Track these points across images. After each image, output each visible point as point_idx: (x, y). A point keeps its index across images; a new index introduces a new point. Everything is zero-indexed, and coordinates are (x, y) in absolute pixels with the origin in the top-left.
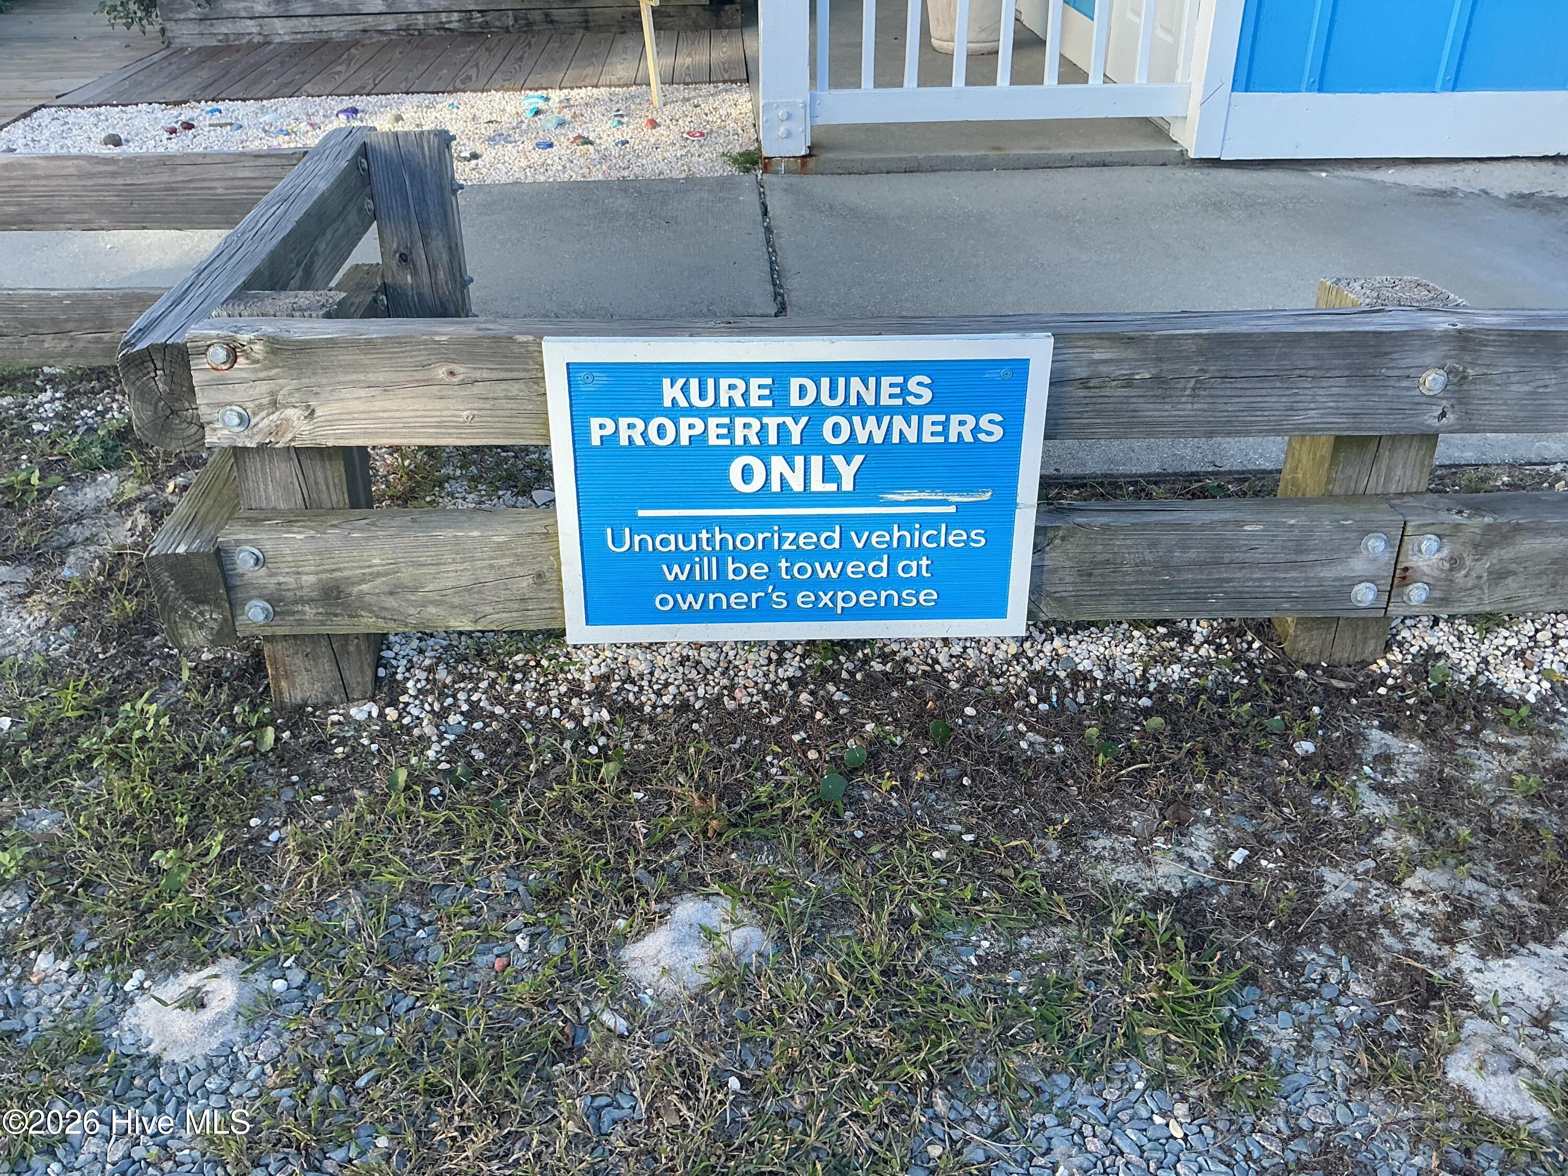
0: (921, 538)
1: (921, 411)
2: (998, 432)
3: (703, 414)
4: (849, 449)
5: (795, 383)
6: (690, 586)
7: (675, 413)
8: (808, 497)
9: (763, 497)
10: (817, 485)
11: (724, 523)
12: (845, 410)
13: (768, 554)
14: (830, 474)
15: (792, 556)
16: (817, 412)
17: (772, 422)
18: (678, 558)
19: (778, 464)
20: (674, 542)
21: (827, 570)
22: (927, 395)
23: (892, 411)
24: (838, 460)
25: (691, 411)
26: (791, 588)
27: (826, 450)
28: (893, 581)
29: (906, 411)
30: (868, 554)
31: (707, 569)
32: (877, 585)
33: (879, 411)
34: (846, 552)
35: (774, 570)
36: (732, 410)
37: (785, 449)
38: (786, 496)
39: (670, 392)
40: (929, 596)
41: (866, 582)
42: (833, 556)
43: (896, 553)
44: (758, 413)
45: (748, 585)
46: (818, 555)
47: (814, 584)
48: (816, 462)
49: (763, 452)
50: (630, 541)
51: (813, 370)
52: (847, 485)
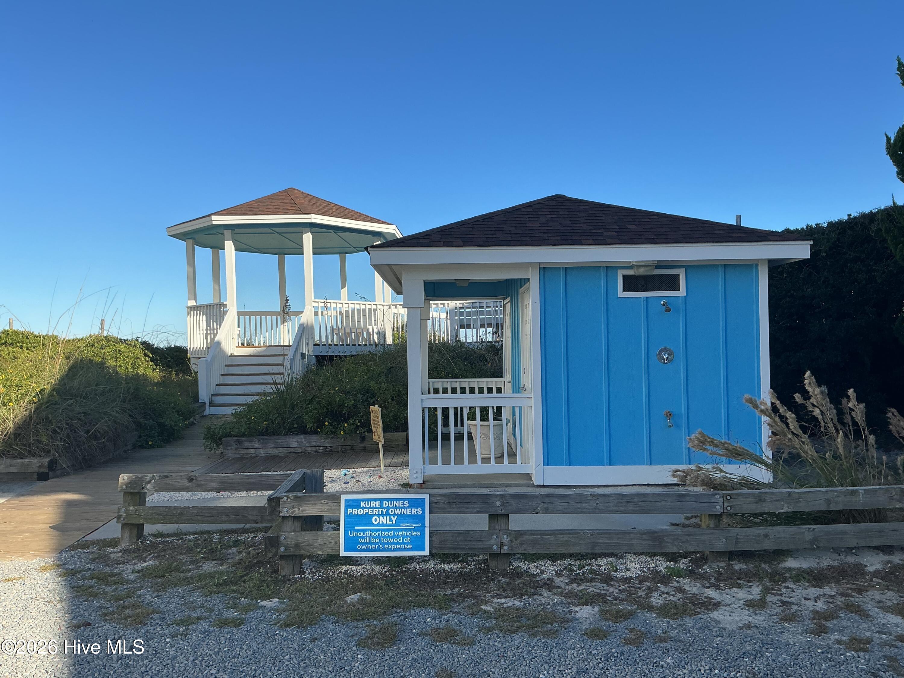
0: (408, 534)
1: (407, 508)
2: (421, 512)
3: (368, 508)
4: (394, 515)
5: (384, 502)
6: (365, 543)
7: (363, 508)
8: (386, 525)
9: (378, 525)
10: (388, 522)
11: (372, 530)
12: (393, 507)
13: (379, 537)
14: (391, 520)
15: (384, 537)
16: (388, 508)
17: (380, 510)
18: (363, 537)
19: (381, 518)
20: (362, 534)
21: (391, 540)
22: (408, 505)
23: (402, 508)
24: (392, 517)
25: (366, 508)
26: (384, 544)
27: (390, 515)
28: (403, 543)
29: (404, 508)
30: (398, 537)
31: (367, 540)
32: (400, 544)
33: (399, 508)
34: (394, 536)
35: (380, 540)
36: (373, 508)
37: (382, 515)
38: (383, 525)
39: (362, 504)
40: (410, 546)
41: (398, 543)
42: (392, 537)
43: (404, 537)
44: (378, 508)
45: (375, 543)
46: (388, 537)
47: (388, 543)
48: (388, 517)
49: (379, 516)
50: (354, 534)
51: (387, 500)
52: (394, 523)
